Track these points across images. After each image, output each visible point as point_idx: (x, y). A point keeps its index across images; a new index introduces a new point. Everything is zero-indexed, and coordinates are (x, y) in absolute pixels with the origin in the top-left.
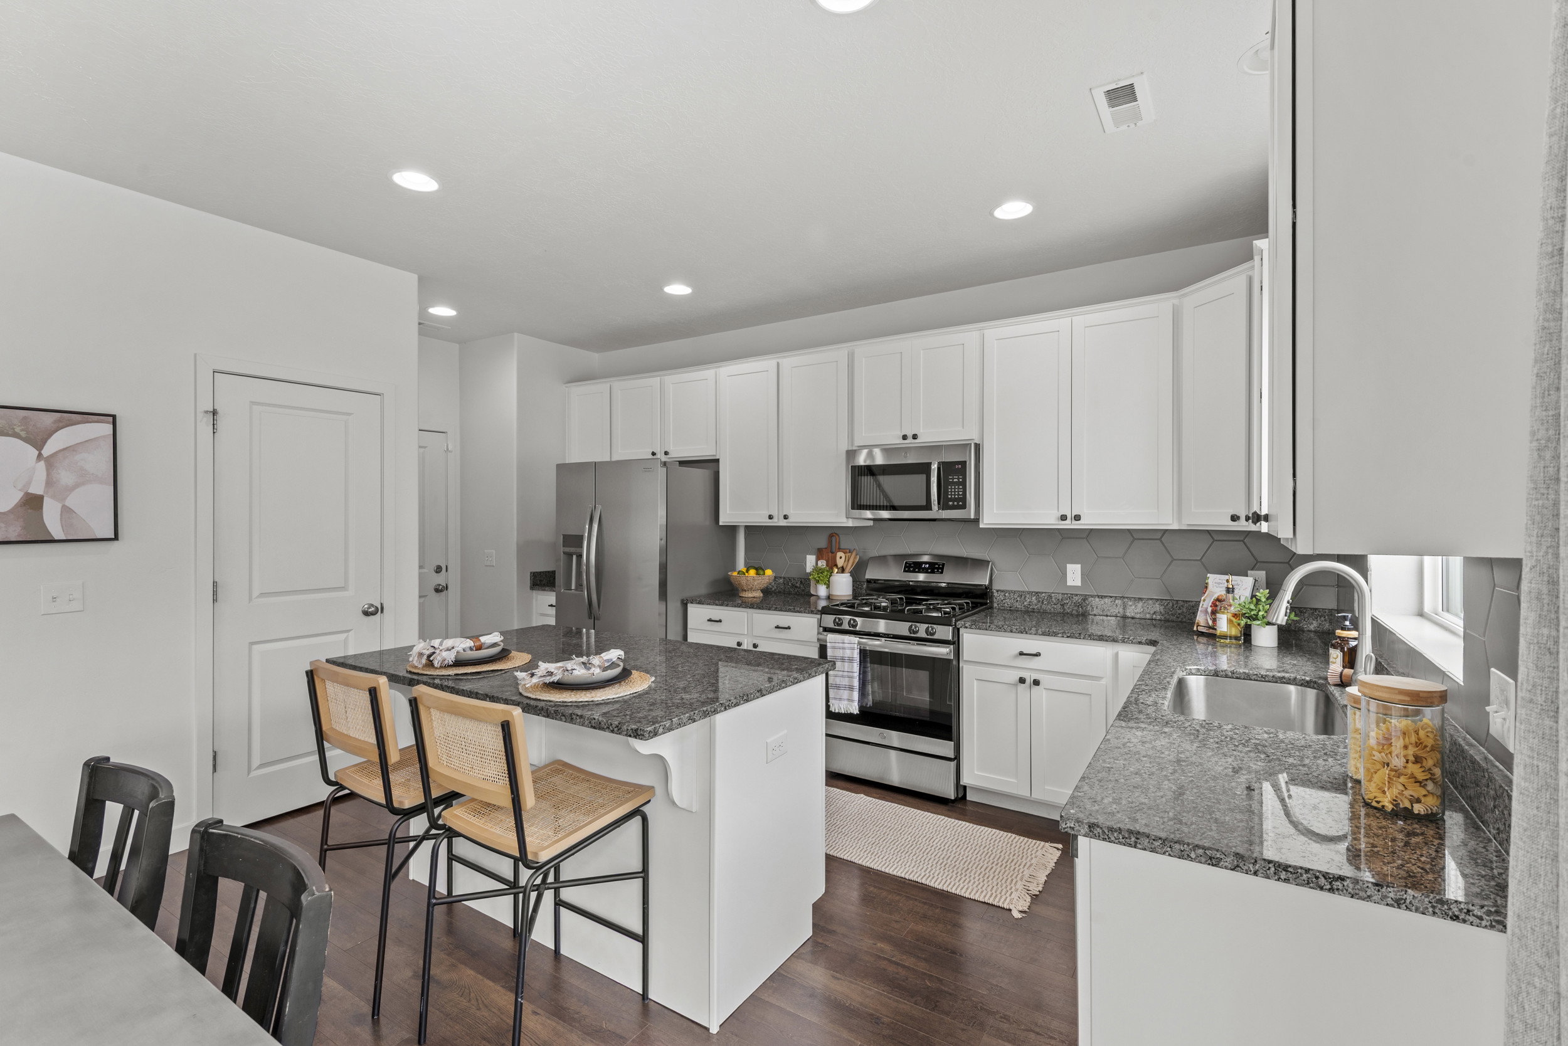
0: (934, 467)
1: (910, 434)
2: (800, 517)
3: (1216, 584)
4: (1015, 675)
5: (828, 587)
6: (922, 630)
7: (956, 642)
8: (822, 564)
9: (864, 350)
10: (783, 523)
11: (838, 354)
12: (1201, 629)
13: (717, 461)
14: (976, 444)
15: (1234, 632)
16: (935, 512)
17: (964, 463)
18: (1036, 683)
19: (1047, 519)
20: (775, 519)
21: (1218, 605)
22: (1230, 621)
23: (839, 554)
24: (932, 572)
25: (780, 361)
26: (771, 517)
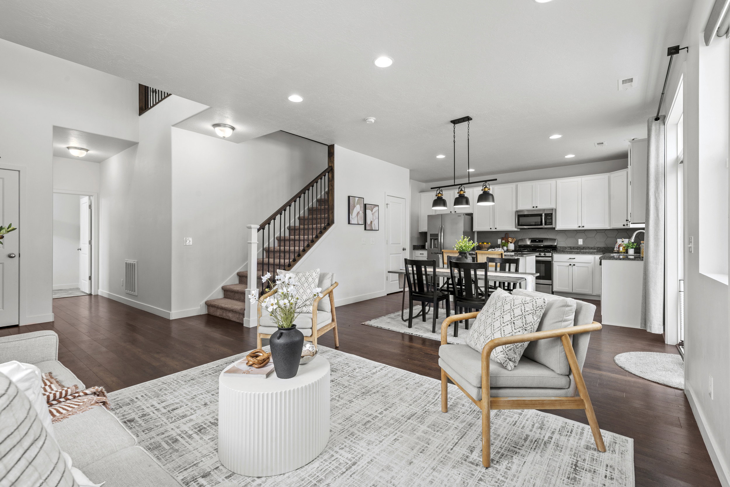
0: (543, 215)
1: (535, 206)
2: (500, 228)
3: (619, 241)
4: (569, 264)
5: (507, 247)
6: (542, 254)
7: (552, 257)
8: (503, 241)
9: (521, 185)
10: (495, 230)
11: (513, 185)
12: (616, 252)
13: (472, 214)
14: (555, 209)
15: (624, 251)
16: (544, 226)
17: (552, 214)
18: (574, 265)
19: (575, 227)
20: (492, 229)
21: (620, 246)
22: (623, 249)
23: (509, 239)
24: (540, 242)
25: (494, 187)
26: (491, 229)
